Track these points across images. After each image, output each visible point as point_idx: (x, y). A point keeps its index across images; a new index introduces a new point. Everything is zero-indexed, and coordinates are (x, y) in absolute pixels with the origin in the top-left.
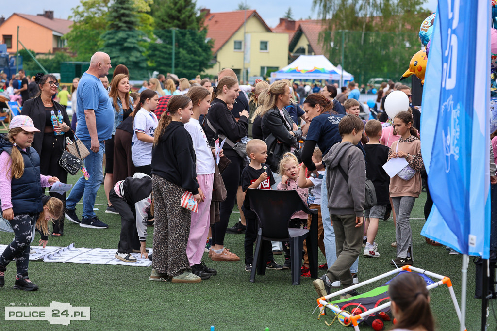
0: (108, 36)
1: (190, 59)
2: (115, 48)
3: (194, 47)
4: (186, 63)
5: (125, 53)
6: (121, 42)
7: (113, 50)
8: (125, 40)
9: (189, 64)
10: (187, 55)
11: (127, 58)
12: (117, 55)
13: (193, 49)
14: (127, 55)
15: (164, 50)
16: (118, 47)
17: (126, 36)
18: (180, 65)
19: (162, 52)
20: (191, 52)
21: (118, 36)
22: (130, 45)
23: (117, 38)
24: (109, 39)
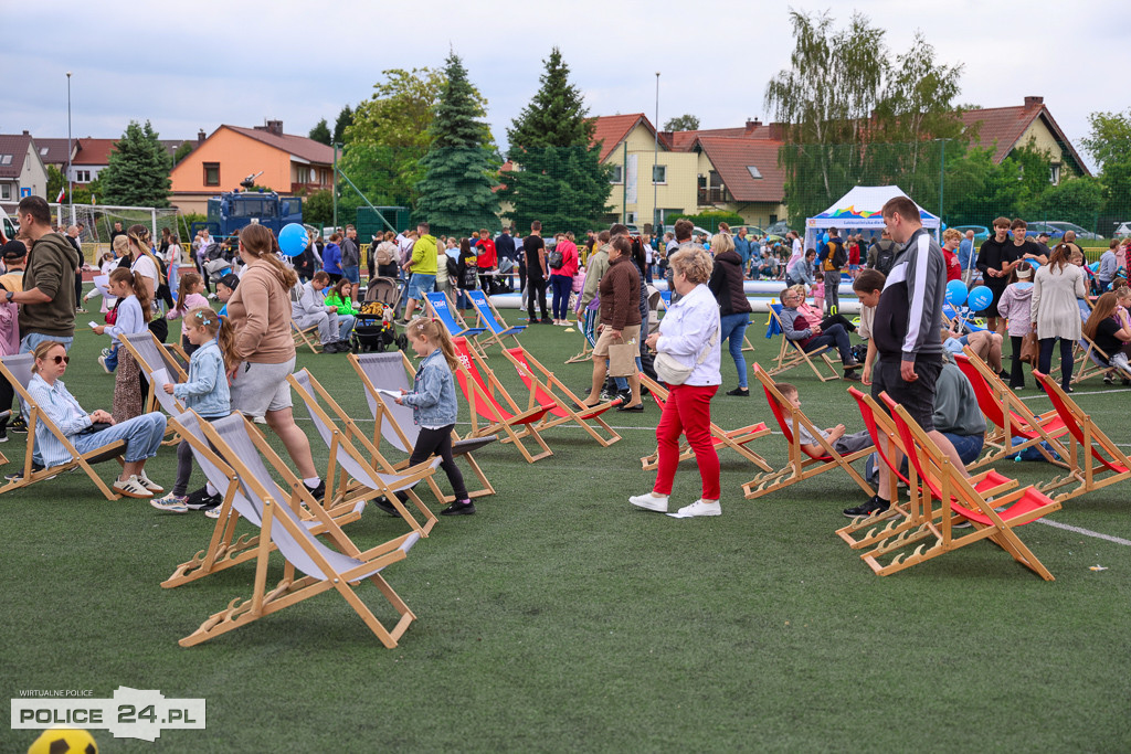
0: (434, 161)
1: (577, 197)
2: (448, 182)
3: (584, 177)
6: (458, 171)
7: (444, 184)
8: (464, 166)
9: (577, 206)
10: (572, 191)
11: (469, 197)
12: (452, 194)
13: (582, 180)
14: (469, 194)
15: (531, 183)
16: (453, 180)
17: (466, 161)
18: (560, 209)
20: (578, 186)
21: (452, 160)
22: (473, 175)
23: (451, 164)
24: (436, 166)
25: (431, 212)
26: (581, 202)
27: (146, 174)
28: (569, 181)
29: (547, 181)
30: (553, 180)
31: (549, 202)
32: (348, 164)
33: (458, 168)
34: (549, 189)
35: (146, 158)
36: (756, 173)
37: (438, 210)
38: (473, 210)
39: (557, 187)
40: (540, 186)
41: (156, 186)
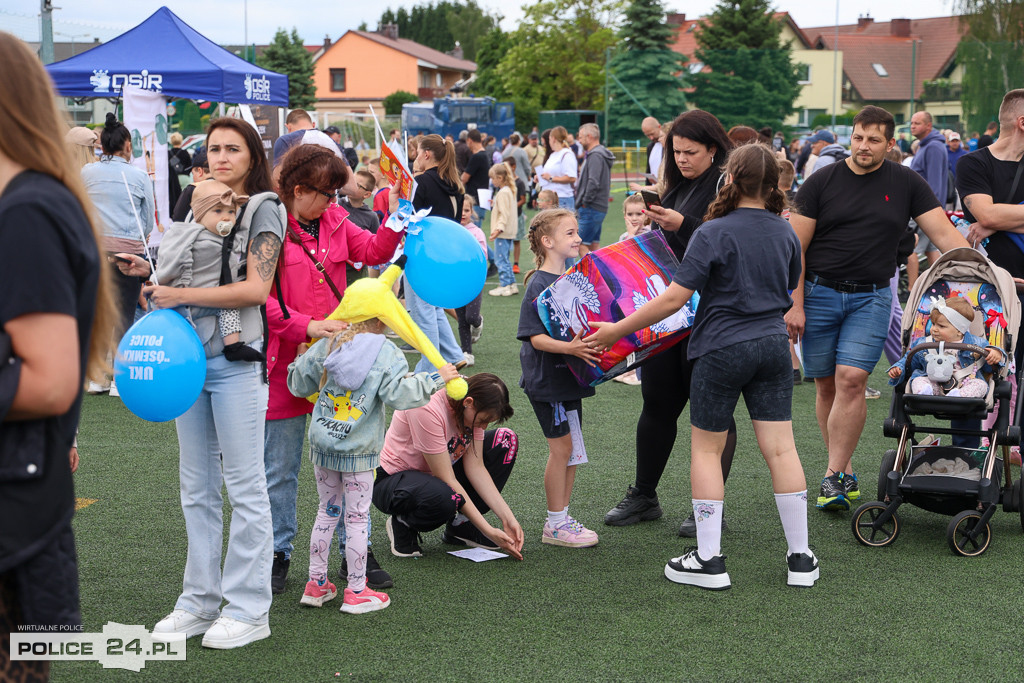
0: (624, 64)
1: (771, 98)
2: (639, 85)
3: (777, 78)
4: (765, 106)
5: (656, 92)
6: (649, 74)
7: (636, 87)
8: (656, 69)
9: (770, 107)
10: (766, 93)
11: (662, 101)
12: (644, 96)
13: (774, 81)
14: (661, 97)
15: (722, 84)
16: (644, 82)
17: (659, 63)
18: (752, 110)
19: (718, 88)
20: (771, 87)
21: (643, 62)
22: (666, 77)
23: (643, 66)
24: (626, 68)
25: (622, 115)
26: (774, 103)
27: (295, 81)
28: (761, 81)
29: (739, 83)
30: (745, 81)
31: (741, 104)
32: (512, 68)
33: (650, 71)
34: (740, 91)
35: (295, 64)
36: (880, 70)
37: (629, 113)
38: (665, 112)
39: (750, 89)
40: (732, 87)
41: (305, 92)
